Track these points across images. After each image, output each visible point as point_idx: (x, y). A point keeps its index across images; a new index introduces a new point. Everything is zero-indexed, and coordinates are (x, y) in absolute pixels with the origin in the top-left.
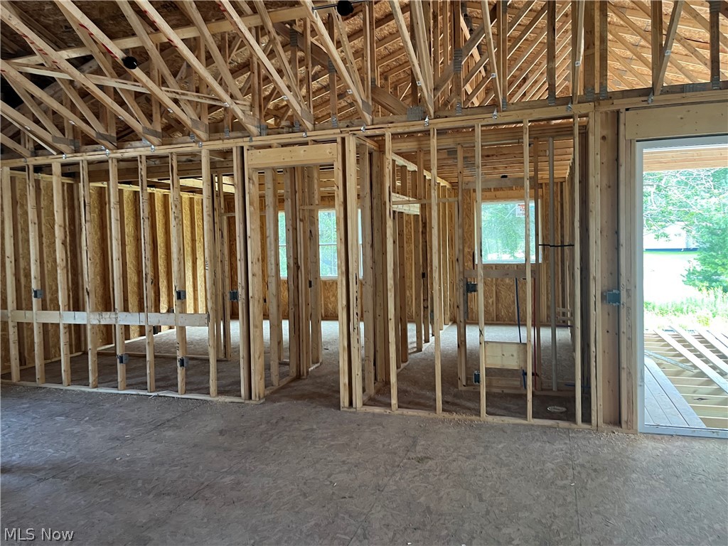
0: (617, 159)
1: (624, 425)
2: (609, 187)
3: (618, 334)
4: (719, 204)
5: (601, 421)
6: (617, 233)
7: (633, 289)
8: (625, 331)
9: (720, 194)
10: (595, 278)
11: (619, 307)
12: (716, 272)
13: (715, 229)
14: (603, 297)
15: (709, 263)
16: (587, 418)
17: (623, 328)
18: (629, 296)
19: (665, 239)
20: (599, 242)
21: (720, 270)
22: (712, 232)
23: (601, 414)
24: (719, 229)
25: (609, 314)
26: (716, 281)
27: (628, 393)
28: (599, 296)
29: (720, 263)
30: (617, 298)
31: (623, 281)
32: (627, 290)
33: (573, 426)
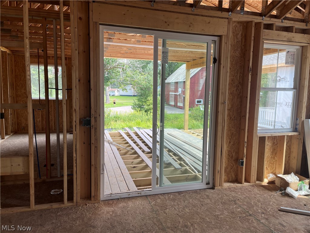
0: (89, 34)
1: (92, 199)
2: (84, 52)
3: (90, 144)
4: (144, 78)
5: (79, 199)
6: (89, 81)
7: (98, 116)
8: (94, 142)
9: (144, 74)
10: (75, 110)
11: (90, 127)
12: (143, 104)
13: (143, 88)
14: (81, 122)
15: (140, 101)
16: (70, 199)
17: (93, 141)
18: (96, 121)
19: (126, 91)
20: (78, 87)
21: (144, 103)
22: (142, 89)
23: (79, 195)
24: (144, 88)
25: (85, 133)
26: (143, 108)
27: (95, 179)
28: (78, 121)
29: (144, 101)
30: (88, 123)
31: (93, 112)
32: (94, 117)
33: (62, 206)
